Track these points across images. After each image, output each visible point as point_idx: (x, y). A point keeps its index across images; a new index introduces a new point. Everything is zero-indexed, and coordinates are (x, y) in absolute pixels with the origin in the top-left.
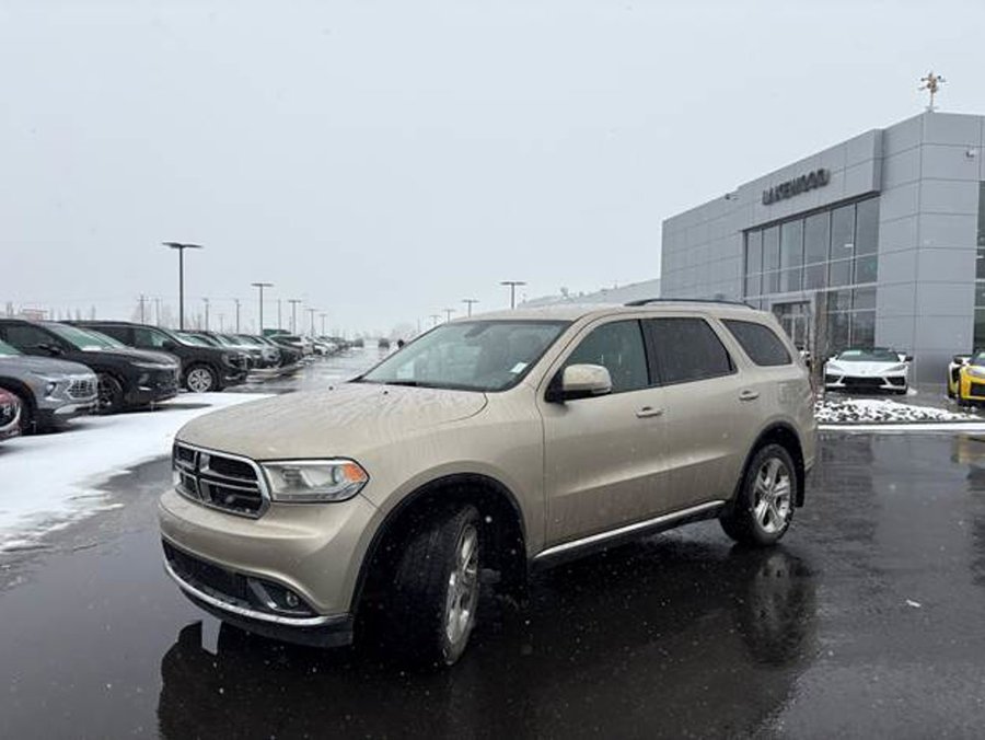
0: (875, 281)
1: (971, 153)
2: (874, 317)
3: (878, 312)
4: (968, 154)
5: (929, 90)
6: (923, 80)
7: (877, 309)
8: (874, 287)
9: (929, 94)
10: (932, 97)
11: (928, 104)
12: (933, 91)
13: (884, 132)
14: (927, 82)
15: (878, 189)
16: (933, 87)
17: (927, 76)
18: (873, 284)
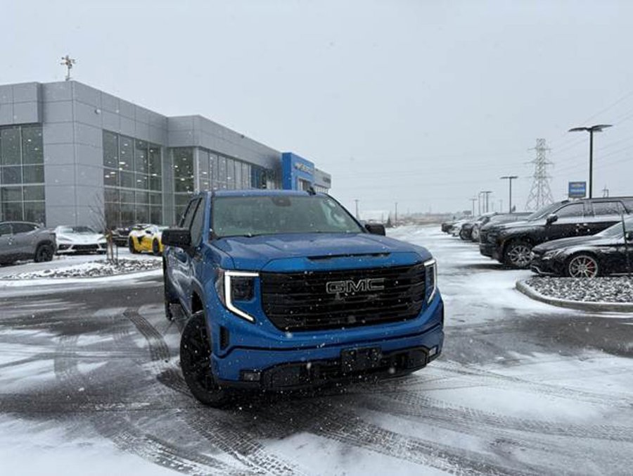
0: (43, 181)
1: (99, 111)
2: (45, 206)
3: (47, 204)
4: (96, 112)
5: (67, 66)
6: (63, 58)
7: (46, 201)
8: (44, 186)
9: (67, 69)
10: (69, 71)
11: (67, 75)
12: (69, 68)
13: (42, 85)
14: (65, 61)
15: (40, 122)
16: (69, 63)
17: (65, 57)
18: (42, 184)
